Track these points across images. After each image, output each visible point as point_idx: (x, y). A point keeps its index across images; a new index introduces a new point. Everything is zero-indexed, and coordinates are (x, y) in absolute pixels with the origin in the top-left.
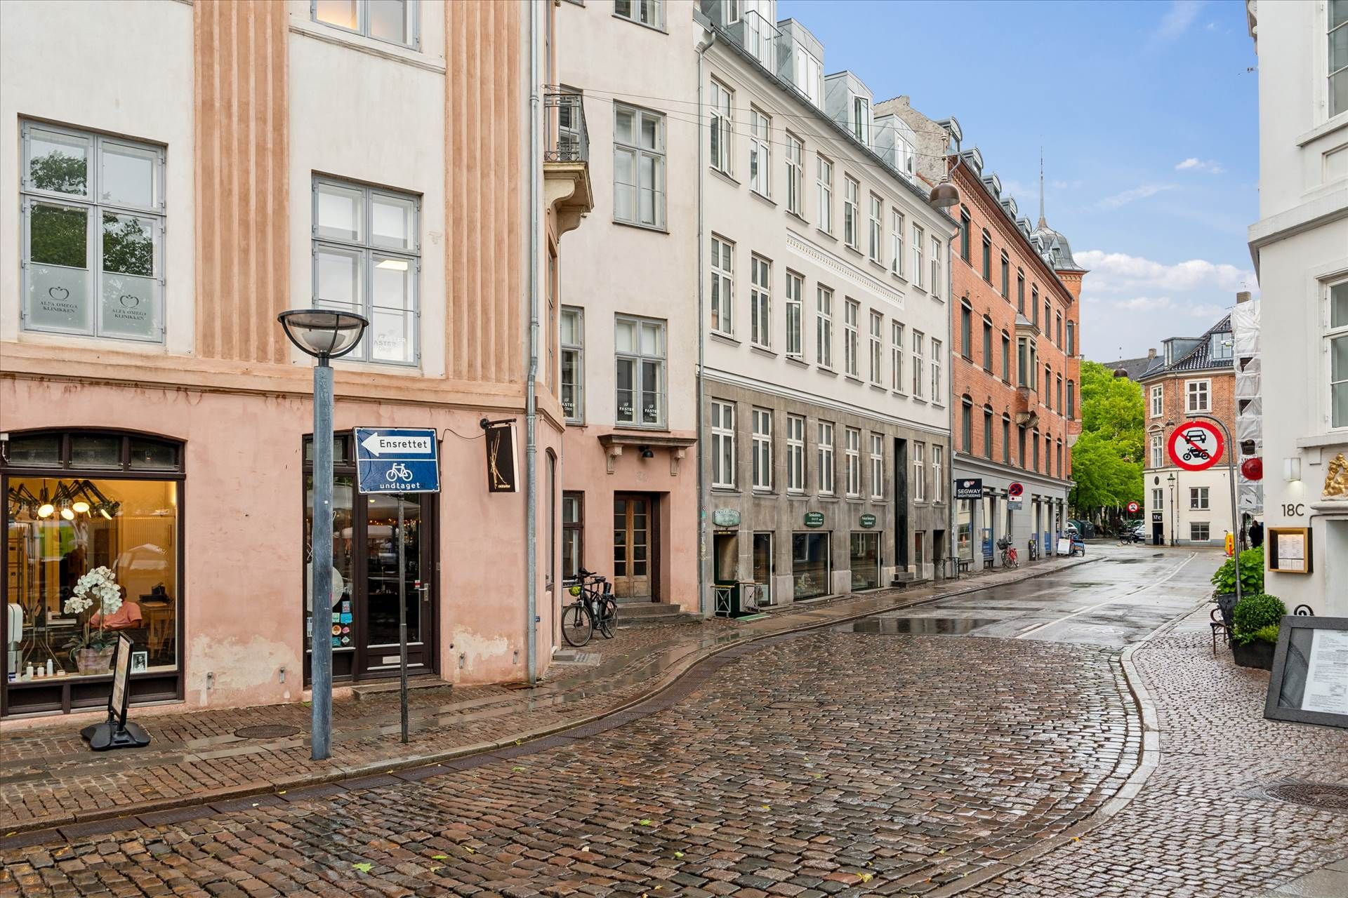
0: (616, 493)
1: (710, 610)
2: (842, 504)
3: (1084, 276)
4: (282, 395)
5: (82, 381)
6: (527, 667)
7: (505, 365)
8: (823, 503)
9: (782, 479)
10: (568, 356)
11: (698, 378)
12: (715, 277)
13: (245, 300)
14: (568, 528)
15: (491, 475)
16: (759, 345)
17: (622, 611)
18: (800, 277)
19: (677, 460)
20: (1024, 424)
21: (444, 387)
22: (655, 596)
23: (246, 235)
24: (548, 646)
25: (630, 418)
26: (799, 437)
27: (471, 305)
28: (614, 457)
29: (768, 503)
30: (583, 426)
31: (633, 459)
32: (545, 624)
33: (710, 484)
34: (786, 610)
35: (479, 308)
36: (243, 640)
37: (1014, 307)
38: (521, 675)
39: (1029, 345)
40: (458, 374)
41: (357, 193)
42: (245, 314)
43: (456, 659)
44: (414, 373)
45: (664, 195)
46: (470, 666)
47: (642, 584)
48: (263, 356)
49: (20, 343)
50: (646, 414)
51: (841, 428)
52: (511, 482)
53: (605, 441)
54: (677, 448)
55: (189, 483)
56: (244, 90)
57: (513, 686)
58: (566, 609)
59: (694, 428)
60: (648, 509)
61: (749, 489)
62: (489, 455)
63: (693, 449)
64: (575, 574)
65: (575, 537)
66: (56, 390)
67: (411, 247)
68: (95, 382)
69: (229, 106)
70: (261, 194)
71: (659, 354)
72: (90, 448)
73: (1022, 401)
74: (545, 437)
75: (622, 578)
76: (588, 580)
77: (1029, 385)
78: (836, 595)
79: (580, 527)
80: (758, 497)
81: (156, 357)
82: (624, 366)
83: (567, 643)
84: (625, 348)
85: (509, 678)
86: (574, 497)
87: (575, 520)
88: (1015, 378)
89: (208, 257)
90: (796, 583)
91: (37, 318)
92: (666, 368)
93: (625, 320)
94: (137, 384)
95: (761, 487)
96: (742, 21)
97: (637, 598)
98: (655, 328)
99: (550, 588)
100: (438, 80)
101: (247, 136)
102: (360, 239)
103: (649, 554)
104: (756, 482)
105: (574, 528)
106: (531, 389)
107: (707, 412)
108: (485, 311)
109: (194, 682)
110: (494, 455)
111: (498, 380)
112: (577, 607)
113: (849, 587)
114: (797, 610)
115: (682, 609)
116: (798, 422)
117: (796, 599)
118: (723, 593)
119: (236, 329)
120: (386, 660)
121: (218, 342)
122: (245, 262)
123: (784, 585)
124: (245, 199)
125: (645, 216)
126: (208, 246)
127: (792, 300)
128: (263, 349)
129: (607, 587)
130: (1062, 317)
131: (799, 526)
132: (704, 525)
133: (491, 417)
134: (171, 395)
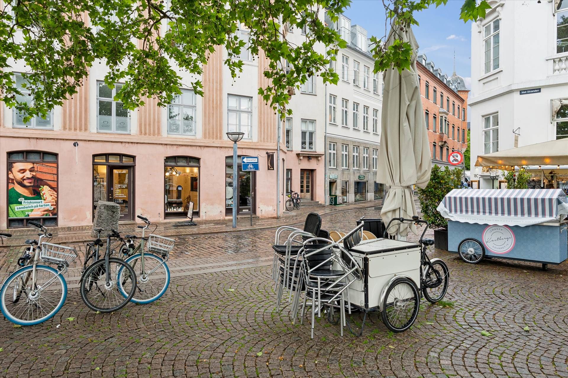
0: (301, 169)
1: (328, 203)
2: (371, 173)
3: (469, 92)
4: (221, 147)
5: (180, 145)
6: (277, 214)
7: (272, 138)
8: (365, 172)
9: (351, 165)
10: (288, 132)
11: (325, 136)
12: (331, 107)
13: (213, 126)
14: (288, 179)
15: (268, 166)
16: (344, 126)
17: (303, 203)
18: (358, 104)
19: (319, 160)
20: (442, 145)
21: (258, 144)
22: (312, 199)
23: (213, 110)
24: (282, 210)
25: (305, 148)
26: (357, 152)
27: (264, 124)
28: (300, 159)
29: (346, 172)
30: (292, 151)
31: (306, 160)
32: (281, 203)
33: (328, 167)
34: (352, 204)
35: (266, 124)
36: (212, 204)
37: (439, 106)
38: (275, 216)
39: (444, 119)
40: (261, 141)
41: (238, 98)
42: (213, 128)
43: (260, 211)
44: (250, 141)
45: (315, 84)
46: (263, 213)
47: (308, 195)
48: (217, 138)
49: (167, 137)
50: (310, 147)
51: (371, 149)
52: (273, 168)
53: (298, 155)
54: (318, 157)
55: (201, 168)
56: (213, 76)
57: (274, 218)
58: (286, 202)
59: (323, 151)
60: (310, 174)
61: (340, 168)
62: (268, 161)
63: (323, 157)
64: (289, 192)
65: (289, 182)
66: (175, 147)
67: (250, 110)
68: (182, 145)
69: (210, 80)
70: (217, 100)
71: (313, 130)
72: (181, 159)
73: (441, 138)
74: (282, 156)
75: (302, 194)
76: (293, 193)
77: (444, 132)
78: (369, 200)
79: (291, 179)
80: (343, 170)
81: (194, 139)
82: (304, 134)
83: (287, 209)
84: (304, 129)
85: (273, 216)
86: (289, 171)
87: (289, 177)
88: (438, 130)
89: (205, 116)
90: (355, 197)
91: (170, 131)
92: (316, 134)
93: (304, 121)
94: (191, 146)
95: (344, 168)
96: (340, 30)
97: (307, 199)
98: (312, 123)
99: (283, 195)
100: (257, 68)
101: (214, 87)
102: (238, 109)
103: (310, 187)
104: (343, 166)
105: (289, 179)
106: (279, 144)
107: (328, 146)
108: (267, 125)
109: (202, 214)
110: (269, 161)
111: (270, 142)
112: (290, 201)
113: (373, 198)
114: (355, 204)
115: (320, 203)
116: (357, 148)
117: (355, 201)
118: (332, 198)
119: (211, 132)
120: (244, 210)
121: (207, 135)
122: (213, 116)
123: (351, 197)
124: (213, 101)
125: (310, 90)
126: (205, 113)
127: (355, 111)
128: (217, 137)
129: (298, 195)
130: (460, 107)
131: (357, 179)
132: (326, 179)
133: (269, 151)
134: (198, 148)
